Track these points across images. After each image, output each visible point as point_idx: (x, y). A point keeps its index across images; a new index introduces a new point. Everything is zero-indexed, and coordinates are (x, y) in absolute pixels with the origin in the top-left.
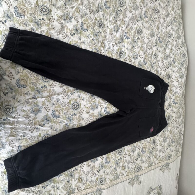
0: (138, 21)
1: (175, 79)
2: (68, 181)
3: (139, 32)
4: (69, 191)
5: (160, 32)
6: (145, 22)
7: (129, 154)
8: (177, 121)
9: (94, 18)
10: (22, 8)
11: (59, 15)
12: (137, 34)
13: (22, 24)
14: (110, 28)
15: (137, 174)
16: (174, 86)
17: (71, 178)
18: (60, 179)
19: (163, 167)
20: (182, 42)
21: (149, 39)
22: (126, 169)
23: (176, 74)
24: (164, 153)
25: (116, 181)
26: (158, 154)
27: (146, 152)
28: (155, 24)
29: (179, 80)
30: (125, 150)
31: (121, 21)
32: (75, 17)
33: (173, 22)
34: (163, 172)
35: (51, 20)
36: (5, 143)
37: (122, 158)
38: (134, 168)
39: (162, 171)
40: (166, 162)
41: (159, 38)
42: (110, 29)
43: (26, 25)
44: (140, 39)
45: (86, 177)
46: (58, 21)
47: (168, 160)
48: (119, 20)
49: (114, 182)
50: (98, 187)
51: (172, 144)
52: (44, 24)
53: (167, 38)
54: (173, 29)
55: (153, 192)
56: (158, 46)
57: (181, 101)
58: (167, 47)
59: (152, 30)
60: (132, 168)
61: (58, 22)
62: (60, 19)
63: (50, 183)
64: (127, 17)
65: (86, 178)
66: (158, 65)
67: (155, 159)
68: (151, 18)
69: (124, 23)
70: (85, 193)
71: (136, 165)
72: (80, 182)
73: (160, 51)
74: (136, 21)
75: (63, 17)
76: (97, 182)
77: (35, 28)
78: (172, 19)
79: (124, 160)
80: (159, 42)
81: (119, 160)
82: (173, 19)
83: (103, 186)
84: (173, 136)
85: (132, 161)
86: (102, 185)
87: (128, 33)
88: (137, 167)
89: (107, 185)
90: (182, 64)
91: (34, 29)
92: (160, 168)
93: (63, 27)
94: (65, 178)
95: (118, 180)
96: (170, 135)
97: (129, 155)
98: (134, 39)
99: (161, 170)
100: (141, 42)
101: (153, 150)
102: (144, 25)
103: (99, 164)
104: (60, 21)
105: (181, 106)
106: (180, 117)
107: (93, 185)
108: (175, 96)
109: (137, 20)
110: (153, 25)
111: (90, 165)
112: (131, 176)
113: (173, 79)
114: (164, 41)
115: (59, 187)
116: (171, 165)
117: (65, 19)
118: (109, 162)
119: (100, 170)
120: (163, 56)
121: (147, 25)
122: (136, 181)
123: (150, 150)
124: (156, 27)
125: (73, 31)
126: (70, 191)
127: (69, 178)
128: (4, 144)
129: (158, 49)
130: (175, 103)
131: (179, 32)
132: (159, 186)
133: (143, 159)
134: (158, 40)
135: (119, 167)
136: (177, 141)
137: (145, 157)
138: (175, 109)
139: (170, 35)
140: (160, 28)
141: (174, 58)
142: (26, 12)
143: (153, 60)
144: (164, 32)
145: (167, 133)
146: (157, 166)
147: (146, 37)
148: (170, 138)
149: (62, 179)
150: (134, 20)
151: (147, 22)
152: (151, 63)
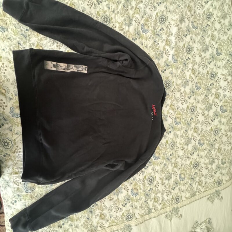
1: (222, 77)
2: (87, 218)
3: (161, 20)
4: (91, 229)
5: (193, 14)
6: (170, 4)
7: (163, 182)
8: (228, 135)
9: (95, 13)
10: (3, 20)
12: (158, 24)
13: (6, 38)
14: (119, 22)
15: (176, 206)
16: (221, 88)
17: (90, 215)
18: (77, 216)
19: (212, 196)
20: (229, 22)
21: (177, 26)
22: (160, 201)
23: (222, 70)
24: (211, 179)
25: (148, 215)
26: (204, 181)
27: (186, 178)
28: (185, 2)
29: (227, 78)
30: (156, 179)
31: (133, 10)
34: (212, 202)
36: (9, 181)
37: (154, 189)
38: (170, 199)
39: (211, 201)
40: (216, 190)
41: (192, 22)
43: (10, 39)
44: (164, 29)
45: (110, 213)
47: (218, 187)
48: (131, 9)
49: (146, 217)
50: (125, 223)
51: (223, 165)
52: (33, 35)
53: (205, 21)
54: (213, 5)
55: (199, 227)
56: (192, 35)
58: (206, 34)
59: (181, 12)
60: (167, 199)
63: (66, 222)
64: (142, 1)
66: (195, 61)
67: (199, 187)
69: (139, 11)
70: (110, 230)
71: (173, 196)
72: (102, 219)
73: (194, 42)
74: (155, 4)
76: (124, 218)
77: (22, 42)
79: (155, 190)
80: (192, 29)
81: (149, 191)
83: (132, 222)
84: (223, 156)
85: (167, 191)
86: (130, 221)
87: (146, 24)
88: (174, 198)
89: (137, 221)
91: (21, 44)
92: (207, 197)
94: (83, 215)
95: (151, 214)
96: (218, 154)
97: (163, 184)
98: (155, 31)
99: (209, 200)
100: (166, 34)
101: (195, 176)
102: (169, 8)
103: (125, 197)
107: (120, 222)
108: (223, 101)
109: (157, 4)
110: (182, 6)
111: (113, 199)
112: (168, 209)
113: (218, 77)
114: (199, 26)
115: (78, 226)
116: (223, 194)
118: (137, 194)
119: (126, 204)
120: (201, 47)
121: (173, 8)
122: (175, 215)
123: (192, 176)
124: (186, 7)
126: (92, 230)
127: (88, 215)
129: (192, 39)
130: (224, 111)
131: (223, 9)
132: (208, 219)
133: (183, 188)
134: (191, 26)
135: (150, 199)
136: (230, 162)
137: (185, 186)
138: (224, 118)
139: (209, 16)
140: (193, 8)
141: (218, 48)
142: (9, 24)
143: (186, 56)
144: (198, 14)
145: (214, 153)
146: (202, 195)
147: (172, 24)
148: (219, 158)
149: (80, 217)
150: (153, 4)
151: (173, 3)
152: (183, 61)
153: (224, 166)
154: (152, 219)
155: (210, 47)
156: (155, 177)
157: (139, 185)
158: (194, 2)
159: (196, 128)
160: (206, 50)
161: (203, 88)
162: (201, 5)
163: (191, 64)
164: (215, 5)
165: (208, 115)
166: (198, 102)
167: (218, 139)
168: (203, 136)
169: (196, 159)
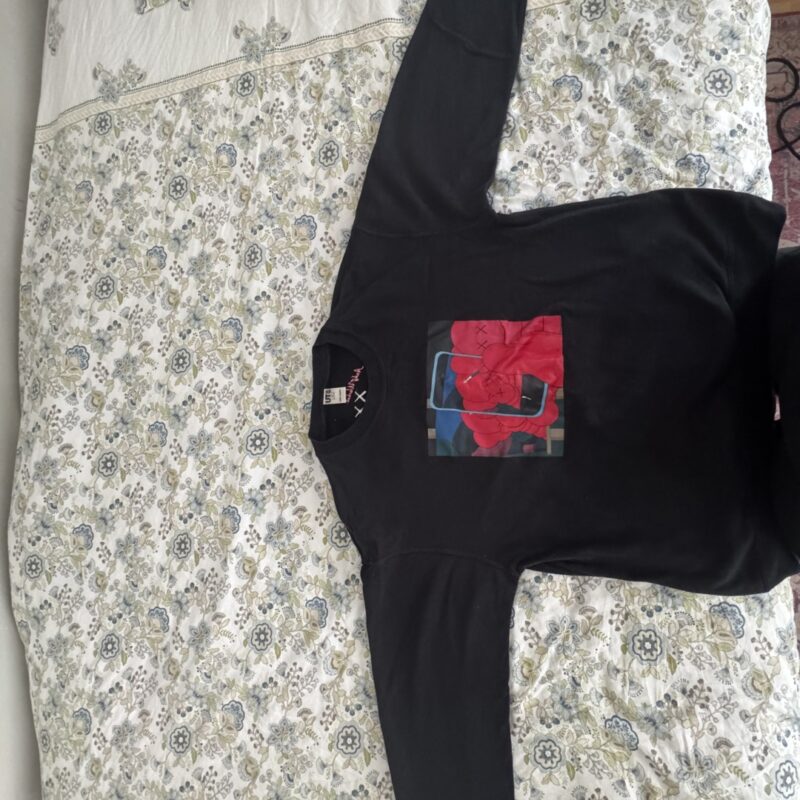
0: (271, 679)
1: (77, 458)
5: (163, 654)
6: (237, 682)
7: (290, 146)
8: (67, 277)
10: (721, 635)
11: (594, 638)
15: (253, 66)
16: (84, 425)
18: (561, 70)
19: (129, 85)
20: (44, 628)
22: (303, 87)
23: (75, 481)
24: (128, 140)
25: (345, 46)
26: (154, 136)
27: (214, 150)
30: (312, 158)
33: (91, 710)
34: (129, 64)
37: (321, 128)
39: (132, 67)
40: (115, 102)
41: (165, 629)
47: (106, 112)
48: (356, 667)
49: (353, 42)
51: (87, 179)
52: (643, 597)
53: (122, 633)
54: (93, 679)
56: (169, 591)
58: (122, 594)
61: (596, 614)
62: (591, 624)
63: (595, 58)
66: (165, 510)
67: (169, 117)
68: (205, 707)
69: (335, 662)
73: (162, 569)
75: (581, 633)
78: (101, 723)
81: (336, 123)
82: (95, 721)
83: (397, 32)
84: (82, 211)
86: (402, 35)
87: (314, 625)
90: (46, 527)
92: (147, 82)
93: (579, 598)
94: (543, 73)
97: (291, 138)
98: (287, 604)
99: (140, 72)
101: (182, 155)
104: (589, 618)
108: (78, 383)
109: (276, 684)
110: (197, 677)
112: (279, 58)
114: (143, 619)
116: (91, 89)
118: (374, 118)
120: (142, 554)
121: (226, 671)
122: (257, 38)
123: (195, 156)
125: (541, 589)
129: (171, 577)
130: (78, 351)
131: (60, 669)
132: (146, 10)
133: (226, 121)
134: (172, 619)
135: (335, 96)
136: (61, 189)
137: (218, 128)
138: (78, 328)
139: (109, 648)
140: (160, 671)
141: (85, 550)
142: (706, 625)
143: (192, 528)
144: (146, 655)
145: (116, 222)
146: (162, 91)
147: (231, 623)
148: (98, 203)
150: (290, 682)
151: (225, 686)
152: (204, 513)
153: (81, 177)
154: (331, 32)
155: (112, 552)
156: (313, 163)
157: (366, 143)
158: (158, 688)
159: (170, 303)
160: (127, 545)
161: (142, 427)
162: (132, 681)
163: (178, 504)
164: (88, 681)
165: (129, 344)
166: (161, 386)
167: (99, 264)
168: (148, 280)
169: (175, 209)
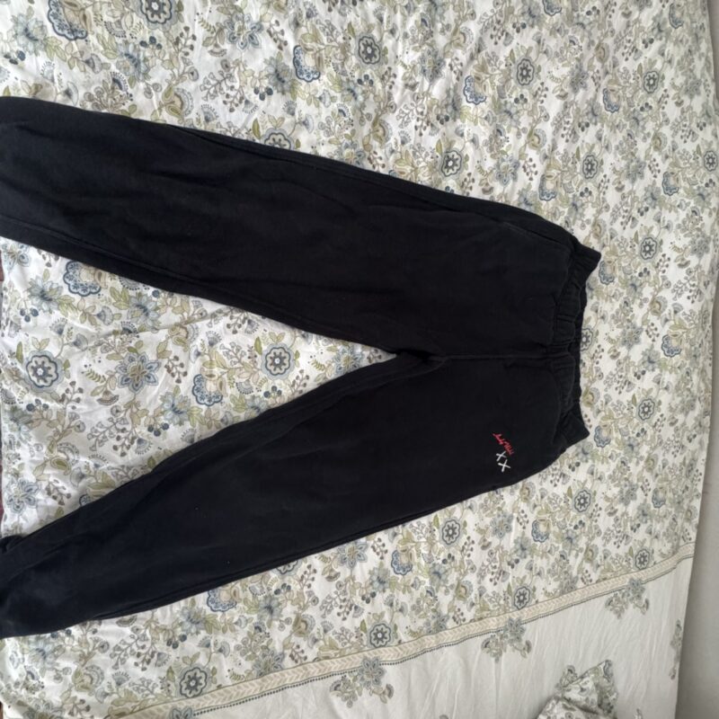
0: (518, 31)
1: (674, 255)
2: (256, 628)
3: (522, 74)
4: (263, 661)
5: (608, 69)
6: (548, 32)
7: (485, 540)
8: (677, 421)
9: (342, 28)
11: (212, 23)
12: (513, 82)
13: (78, 61)
14: (406, 62)
15: (515, 615)
16: (668, 285)
17: (267, 617)
18: (228, 618)
19: (620, 595)
20: (703, 106)
21: (563, 97)
22: (473, 596)
23: (677, 235)
24: (622, 545)
25: (434, 636)
26: (601, 549)
27: (551, 536)
28: (590, 34)
29: (687, 259)
30: (466, 528)
31: (449, 33)
32: (271, 26)
33: (669, 25)
34: (619, 614)
35: (183, 40)
36: (35, 488)
37: (458, 556)
38: (502, 594)
39: (616, 612)
40: (632, 579)
41: (606, 92)
42: (405, 66)
43: (92, 65)
44: (526, 101)
45: (323, 616)
46: (207, 46)
47: (640, 570)
48: (442, 31)
49: (426, 641)
50: (366, 653)
51: (657, 509)
52: (159, 58)
53: (641, 93)
54: (666, 53)
55: (578, 686)
56: (603, 126)
57: (697, 346)
58: (640, 128)
59: (578, 60)
60: (494, 593)
61: (210, 48)
62: (215, 39)
63: (193, 630)
64: (473, 15)
65: (323, 620)
66: (603, 202)
67: (587, 566)
68: (575, 14)
69: (462, 39)
70: (320, 671)
71: (509, 585)
72: (301, 634)
73: (607, 147)
74: (509, 28)
75: (226, 31)
76: (365, 638)
77: (126, 78)
78: (661, 12)
79: (462, 561)
80: (604, 110)
81: (444, 561)
82: (666, 15)
83: (385, 651)
84: (661, 481)
85: (495, 567)
86: (381, 649)
87: (478, 79)
88: (513, 590)
89: (401, 649)
90: (701, 195)
91: (122, 82)
92: (605, 598)
93: (227, 66)
94: (246, 615)
95: (442, 633)
96: (647, 475)
97: (484, 547)
98: (503, 101)
99: (611, 607)
100: (531, 113)
101: (578, 531)
102: (546, 43)
103: (371, 573)
104: (216, 46)
105: (698, 363)
106: (692, 407)
107: (350, 648)
108: (672, 323)
109: (514, 26)
110: (582, 42)
111: (337, 575)
112: (492, 623)
113: (664, 255)
114: (624, 104)
115: (227, 647)
116: (651, 591)
117: (235, 35)
118: (409, 568)
119: (373, 595)
120: (623, 163)
121: (557, 45)
122: (511, 642)
123: (568, 531)
124: (593, 48)
125: (267, 81)
126: (266, 664)
127: (261, 617)
128: (31, 489)
129: (600, 139)
130: (671, 352)
131: (691, 67)
132: (604, 664)
133: (540, 563)
134: (600, 100)
135: (444, 588)
136: (677, 501)
137: (547, 557)
138: (671, 373)
139: (652, 81)
140: (611, 54)
141: (669, 172)
142: (92, 20)
143: (581, 183)
144: (622, 70)
145: (635, 469)
146: (593, 590)
147: (551, 90)
148: (648, 487)
149: (236, 619)
150: (502, 25)
151: (558, 30)
152: (570, 196)
153: (661, 511)
154: (446, 649)
155: (647, 168)
156: (465, 524)
157: (417, 543)
158: (615, 37)
159: (592, 394)
160: (635, 173)
161: (619, 281)
162: (634, 47)
163: (593, 207)
164: (671, 52)
165: (628, 358)
166: (603, 318)
167: (650, 432)
168: (610, 417)
169: (586, 481)
